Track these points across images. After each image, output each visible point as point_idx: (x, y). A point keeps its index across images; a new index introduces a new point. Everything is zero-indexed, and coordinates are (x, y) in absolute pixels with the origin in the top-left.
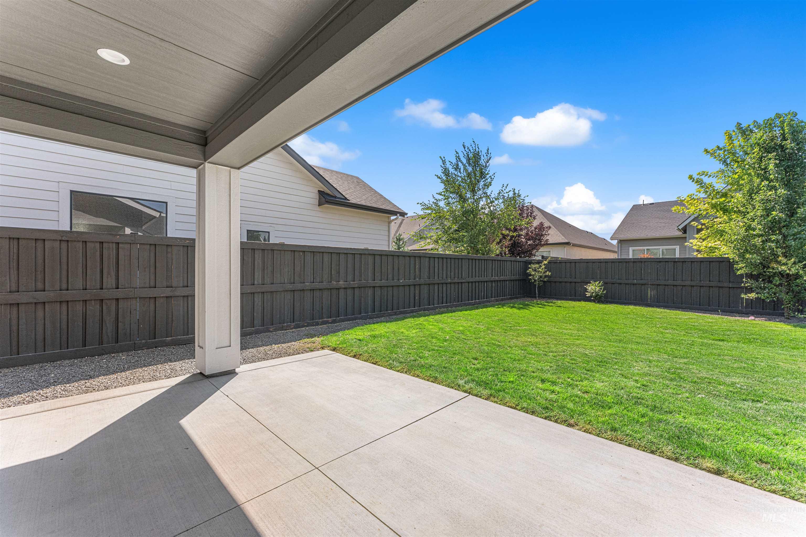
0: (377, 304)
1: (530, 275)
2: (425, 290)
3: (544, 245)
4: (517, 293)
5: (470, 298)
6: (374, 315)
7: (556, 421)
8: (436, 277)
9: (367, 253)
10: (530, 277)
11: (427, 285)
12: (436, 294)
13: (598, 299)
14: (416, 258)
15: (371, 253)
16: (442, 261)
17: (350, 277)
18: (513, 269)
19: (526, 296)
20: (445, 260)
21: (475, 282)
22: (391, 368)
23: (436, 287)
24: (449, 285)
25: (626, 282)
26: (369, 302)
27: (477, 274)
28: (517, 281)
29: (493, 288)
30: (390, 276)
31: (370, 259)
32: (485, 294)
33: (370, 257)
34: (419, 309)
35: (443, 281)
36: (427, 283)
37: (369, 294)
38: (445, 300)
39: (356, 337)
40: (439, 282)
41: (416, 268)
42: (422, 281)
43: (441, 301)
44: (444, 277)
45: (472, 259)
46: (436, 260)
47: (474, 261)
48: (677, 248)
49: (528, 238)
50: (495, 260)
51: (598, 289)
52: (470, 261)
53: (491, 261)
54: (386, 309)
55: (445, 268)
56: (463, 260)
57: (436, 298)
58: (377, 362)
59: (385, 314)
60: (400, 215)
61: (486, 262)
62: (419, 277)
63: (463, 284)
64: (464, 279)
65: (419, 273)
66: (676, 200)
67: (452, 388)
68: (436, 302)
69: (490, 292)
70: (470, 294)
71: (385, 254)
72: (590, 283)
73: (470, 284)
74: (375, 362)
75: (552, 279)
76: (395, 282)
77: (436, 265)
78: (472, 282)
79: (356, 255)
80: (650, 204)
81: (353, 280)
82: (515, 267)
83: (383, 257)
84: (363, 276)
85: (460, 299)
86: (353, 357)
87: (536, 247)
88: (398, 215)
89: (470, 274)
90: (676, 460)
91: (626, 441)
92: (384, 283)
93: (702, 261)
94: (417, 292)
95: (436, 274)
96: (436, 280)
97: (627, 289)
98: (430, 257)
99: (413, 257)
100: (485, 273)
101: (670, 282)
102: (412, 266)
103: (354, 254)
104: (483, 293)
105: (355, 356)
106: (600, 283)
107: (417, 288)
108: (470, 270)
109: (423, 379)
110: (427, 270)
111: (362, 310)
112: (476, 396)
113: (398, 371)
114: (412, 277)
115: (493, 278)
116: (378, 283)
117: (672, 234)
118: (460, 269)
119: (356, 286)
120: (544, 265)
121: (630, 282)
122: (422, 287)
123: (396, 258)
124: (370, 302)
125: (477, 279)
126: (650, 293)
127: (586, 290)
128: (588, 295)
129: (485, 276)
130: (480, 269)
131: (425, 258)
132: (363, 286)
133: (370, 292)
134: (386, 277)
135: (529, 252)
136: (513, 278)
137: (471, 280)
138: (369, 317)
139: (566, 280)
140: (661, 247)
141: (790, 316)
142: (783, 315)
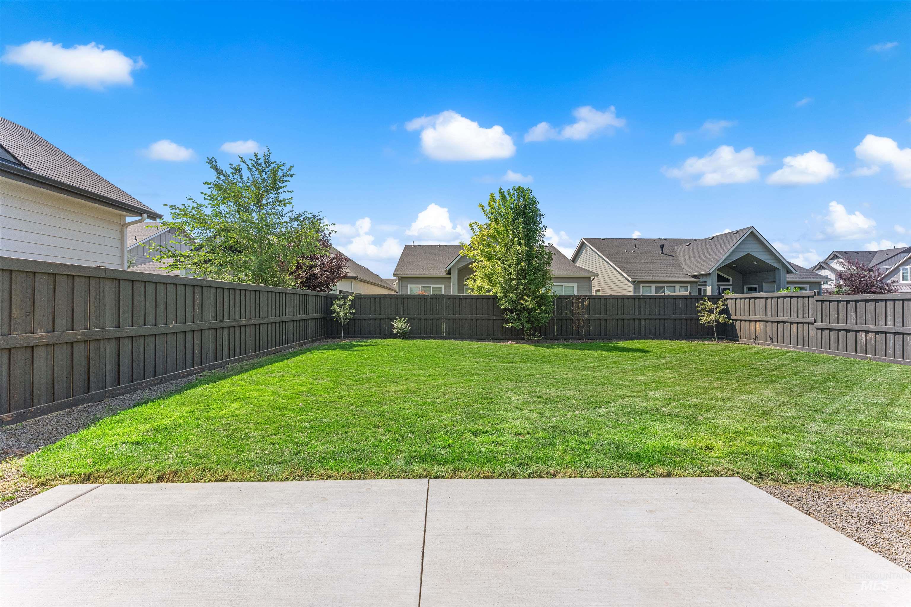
0: (125, 369)
1: (335, 312)
2: (209, 337)
3: (342, 278)
4: (319, 335)
5: (270, 345)
6: (118, 389)
7: (540, 477)
8: (226, 318)
9: (104, 276)
10: (334, 315)
11: (213, 330)
12: (226, 343)
13: (405, 335)
14: (196, 288)
15: (113, 276)
16: (233, 292)
17: (62, 322)
18: (314, 305)
19: (327, 337)
20: (238, 292)
21: (275, 323)
22: (267, 479)
23: (226, 332)
24: (243, 329)
25: (425, 317)
26: (108, 368)
27: (278, 312)
28: (319, 320)
29: (295, 330)
30: (150, 318)
31: (110, 288)
32: (287, 338)
33: (109, 284)
34: (200, 369)
35: (236, 324)
36: (213, 327)
37: (108, 351)
38: (237, 350)
39: (125, 439)
40: (230, 324)
41: (196, 303)
42: (206, 324)
43: (232, 352)
44: (237, 316)
45: (272, 292)
46: (226, 291)
47: (274, 294)
48: (443, 286)
49: (325, 268)
50: (297, 294)
51: (404, 325)
52: (270, 294)
53: (293, 295)
54: (142, 374)
55: (238, 305)
56: (261, 293)
57: (226, 349)
58: (227, 476)
59: (140, 384)
60: (149, 217)
61: (287, 296)
62: (200, 319)
63: (261, 327)
64: (262, 319)
65: (200, 312)
66: (459, 244)
67: (398, 477)
68: (225, 354)
69: (292, 336)
70: (270, 339)
71: (140, 279)
72: (396, 319)
73: (270, 325)
74: (222, 478)
75: (357, 316)
76: (161, 328)
77: (226, 300)
78: (272, 323)
79: (76, 279)
80: (418, 246)
81: (69, 326)
82: (316, 303)
83: (137, 285)
84: (93, 319)
85: (257, 348)
86: (157, 482)
87: (334, 280)
88: (145, 215)
89: (270, 313)
90: (642, 475)
91: (605, 474)
92: (138, 329)
93: (477, 298)
94: (197, 342)
95: (226, 313)
96: (226, 322)
97: (426, 323)
98: (216, 288)
99: (190, 287)
100: (287, 311)
101: (457, 316)
102: (189, 302)
103: (73, 276)
104: (284, 338)
105: (160, 479)
106: (405, 319)
107: (197, 335)
108: (270, 306)
109: (342, 478)
110: (212, 308)
111: (92, 384)
112: (438, 477)
113: (286, 479)
114: (189, 317)
115: (296, 317)
116: (126, 330)
117: (439, 274)
118: (257, 306)
119: (79, 338)
120: (350, 300)
121: (427, 317)
122: (205, 333)
123: (161, 289)
124: (110, 367)
125: (278, 319)
126: (444, 326)
127: (392, 326)
128: (395, 331)
129: (287, 314)
130: (281, 306)
131: (209, 289)
132: (93, 338)
133: (110, 349)
134: (143, 321)
135: (326, 285)
136: (315, 316)
137: (271, 321)
138: (107, 394)
139: (371, 317)
140: (432, 286)
141: (528, 339)
142: (523, 339)
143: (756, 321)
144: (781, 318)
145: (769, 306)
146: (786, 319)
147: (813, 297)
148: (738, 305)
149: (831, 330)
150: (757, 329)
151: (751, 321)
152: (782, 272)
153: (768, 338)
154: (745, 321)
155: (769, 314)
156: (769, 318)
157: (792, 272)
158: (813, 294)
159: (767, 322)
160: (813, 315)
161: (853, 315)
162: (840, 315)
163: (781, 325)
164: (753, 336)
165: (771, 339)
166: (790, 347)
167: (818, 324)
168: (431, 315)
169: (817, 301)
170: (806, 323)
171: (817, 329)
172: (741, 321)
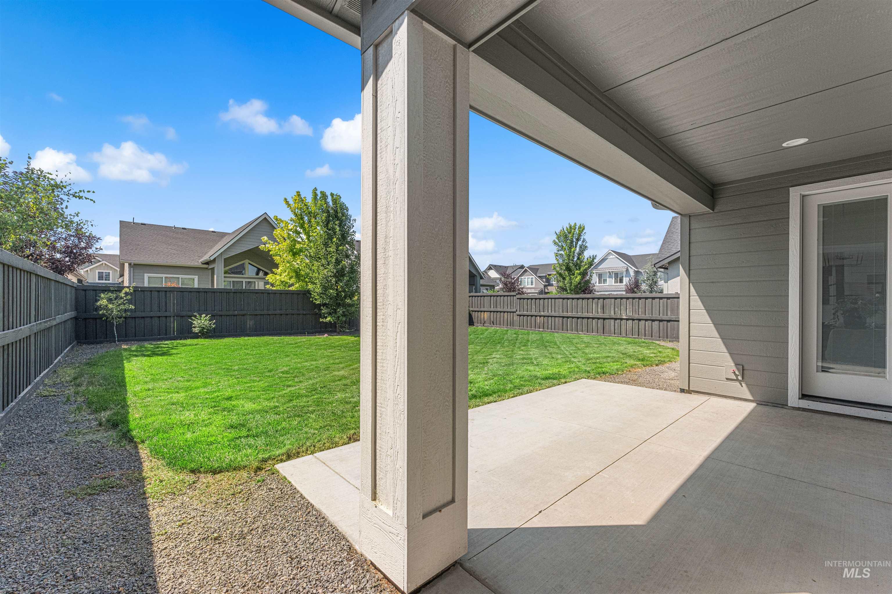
1: (105, 308)
13: (206, 334)
23: (39, 337)
24: (46, 333)
28: (73, 320)
44: (43, 316)
45: (57, 281)
47: (57, 285)
51: (207, 323)
53: (63, 286)
55: (43, 299)
56: (52, 283)
61: (61, 287)
63: (53, 330)
70: (55, 347)
72: (194, 316)
73: (55, 328)
77: (39, 292)
80: (142, 224)
82: (71, 297)
89: (55, 311)
100: (61, 307)
104: (60, 344)
106: (206, 316)
108: (55, 301)
117: (192, 264)
118: (50, 301)
120: (126, 293)
127: (191, 325)
128: (197, 330)
129: (61, 313)
130: (59, 301)
136: (72, 314)
139: (152, 314)
140: (180, 276)
141: (341, 331)
142: (335, 332)
143: (484, 311)
144: (499, 309)
145: (492, 302)
146: (501, 310)
147: (515, 296)
148: (473, 301)
149: (524, 316)
150: (485, 317)
151: (481, 311)
152: (478, 278)
153: (491, 322)
154: (478, 311)
155: (492, 307)
156: (492, 309)
157: (483, 279)
158: (515, 294)
159: (491, 312)
160: (515, 307)
161: (534, 307)
162: (528, 307)
163: (499, 313)
164: (483, 322)
165: (493, 322)
166: (504, 327)
167: (518, 313)
168: (234, 311)
169: (517, 299)
170: (512, 312)
171: (517, 315)
172: (475, 311)
